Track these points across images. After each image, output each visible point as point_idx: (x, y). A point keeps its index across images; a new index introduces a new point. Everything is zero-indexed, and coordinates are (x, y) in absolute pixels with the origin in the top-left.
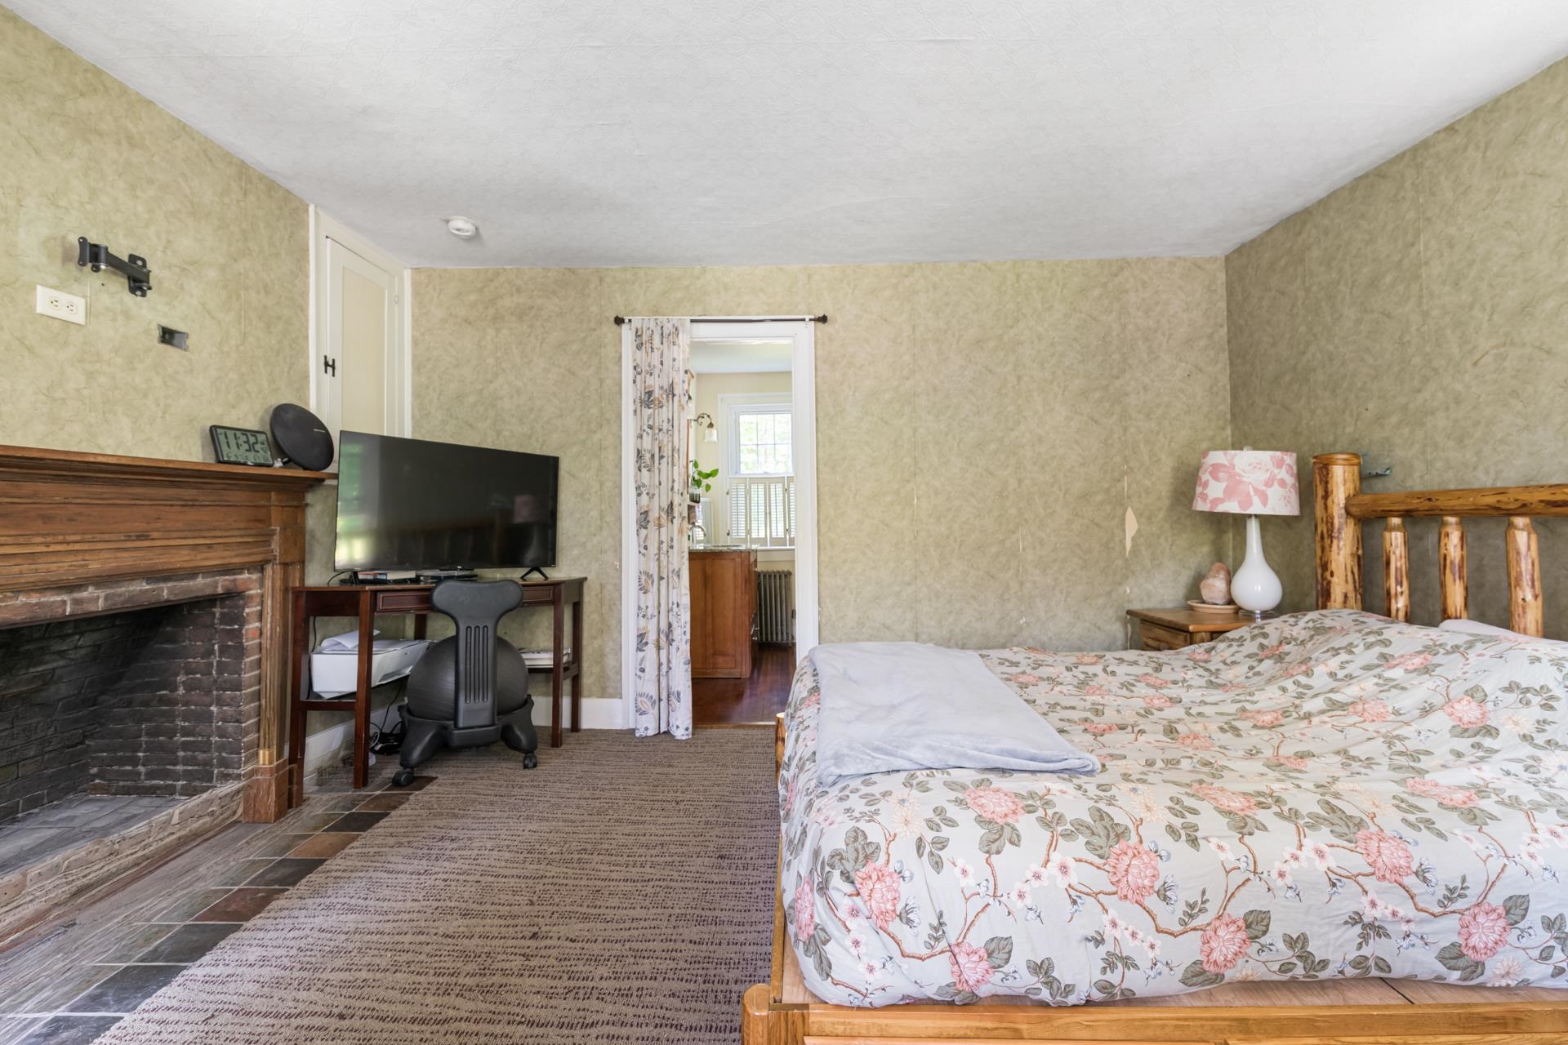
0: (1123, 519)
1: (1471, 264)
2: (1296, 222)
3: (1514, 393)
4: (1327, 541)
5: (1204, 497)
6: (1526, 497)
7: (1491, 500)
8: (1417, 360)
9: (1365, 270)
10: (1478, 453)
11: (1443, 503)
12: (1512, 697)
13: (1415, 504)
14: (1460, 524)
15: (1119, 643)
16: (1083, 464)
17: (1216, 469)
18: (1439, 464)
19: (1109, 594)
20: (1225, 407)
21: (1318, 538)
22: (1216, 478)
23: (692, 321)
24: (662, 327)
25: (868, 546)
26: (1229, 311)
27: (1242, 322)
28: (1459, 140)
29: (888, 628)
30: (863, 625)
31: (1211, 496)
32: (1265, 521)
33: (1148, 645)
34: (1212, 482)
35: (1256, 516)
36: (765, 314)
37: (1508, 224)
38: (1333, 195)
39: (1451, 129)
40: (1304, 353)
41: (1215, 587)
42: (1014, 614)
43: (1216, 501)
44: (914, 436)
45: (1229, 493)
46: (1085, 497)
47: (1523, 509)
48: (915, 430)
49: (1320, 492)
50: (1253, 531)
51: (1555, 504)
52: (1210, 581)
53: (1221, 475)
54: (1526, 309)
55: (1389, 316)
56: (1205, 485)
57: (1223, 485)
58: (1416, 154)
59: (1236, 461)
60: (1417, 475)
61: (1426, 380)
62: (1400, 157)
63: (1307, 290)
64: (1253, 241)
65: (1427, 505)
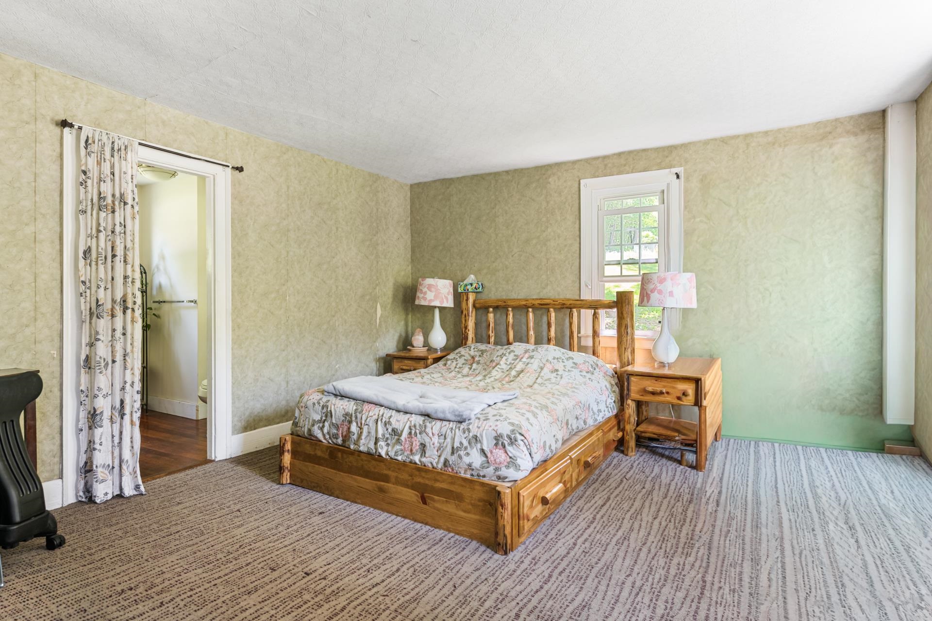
0: (376, 308)
1: (512, 222)
2: (447, 182)
3: (523, 268)
4: (467, 317)
5: (425, 299)
6: (534, 302)
7: (524, 303)
8: (494, 251)
9: (476, 212)
10: (513, 287)
11: (510, 303)
12: (556, 360)
13: (500, 303)
14: (512, 310)
15: (374, 372)
16: (362, 279)
17: (430, 287)
18: (500, 289)
19: (371, 348)
20: (409, 256)
21: (463, 316)
22: (431, 291)
23: (140, 144)
24: (113, 143)
25: (261, 327)
26: (412, 211)
27: (418, 218)
28: (510, 177)
29: (272, 380)
30: (257, 380)
31: (428, 299)
32: (441, 309)
33: (402, 369)
34: (428, 292)
35: (438, 307)
36: (195, 153)
37: (524, 212)
38: (463, 177)
39: (507, 172)
40: (448, 239)
41: (418, 340)
42: (334, 363)
43: (430, 301)
44: (287, 256)
45: (436, 297)
46: (363, 296)
47: (533, 307)
48: (288, 252)
49: (465, 298)
50: (437, 312)
51: (541, 305)
52: (417, 337)
53: (433, 289)
54: (527, 241)
55: (484, 232)
56: (425, 293)
57: (433, 294)
58: (496, 175)
59: (438, 284)
60: (493, 293)
61: (496, 259)
62: (490, 174)
63: (451, 213)
64: (425, 183)
65: (504, 304)
